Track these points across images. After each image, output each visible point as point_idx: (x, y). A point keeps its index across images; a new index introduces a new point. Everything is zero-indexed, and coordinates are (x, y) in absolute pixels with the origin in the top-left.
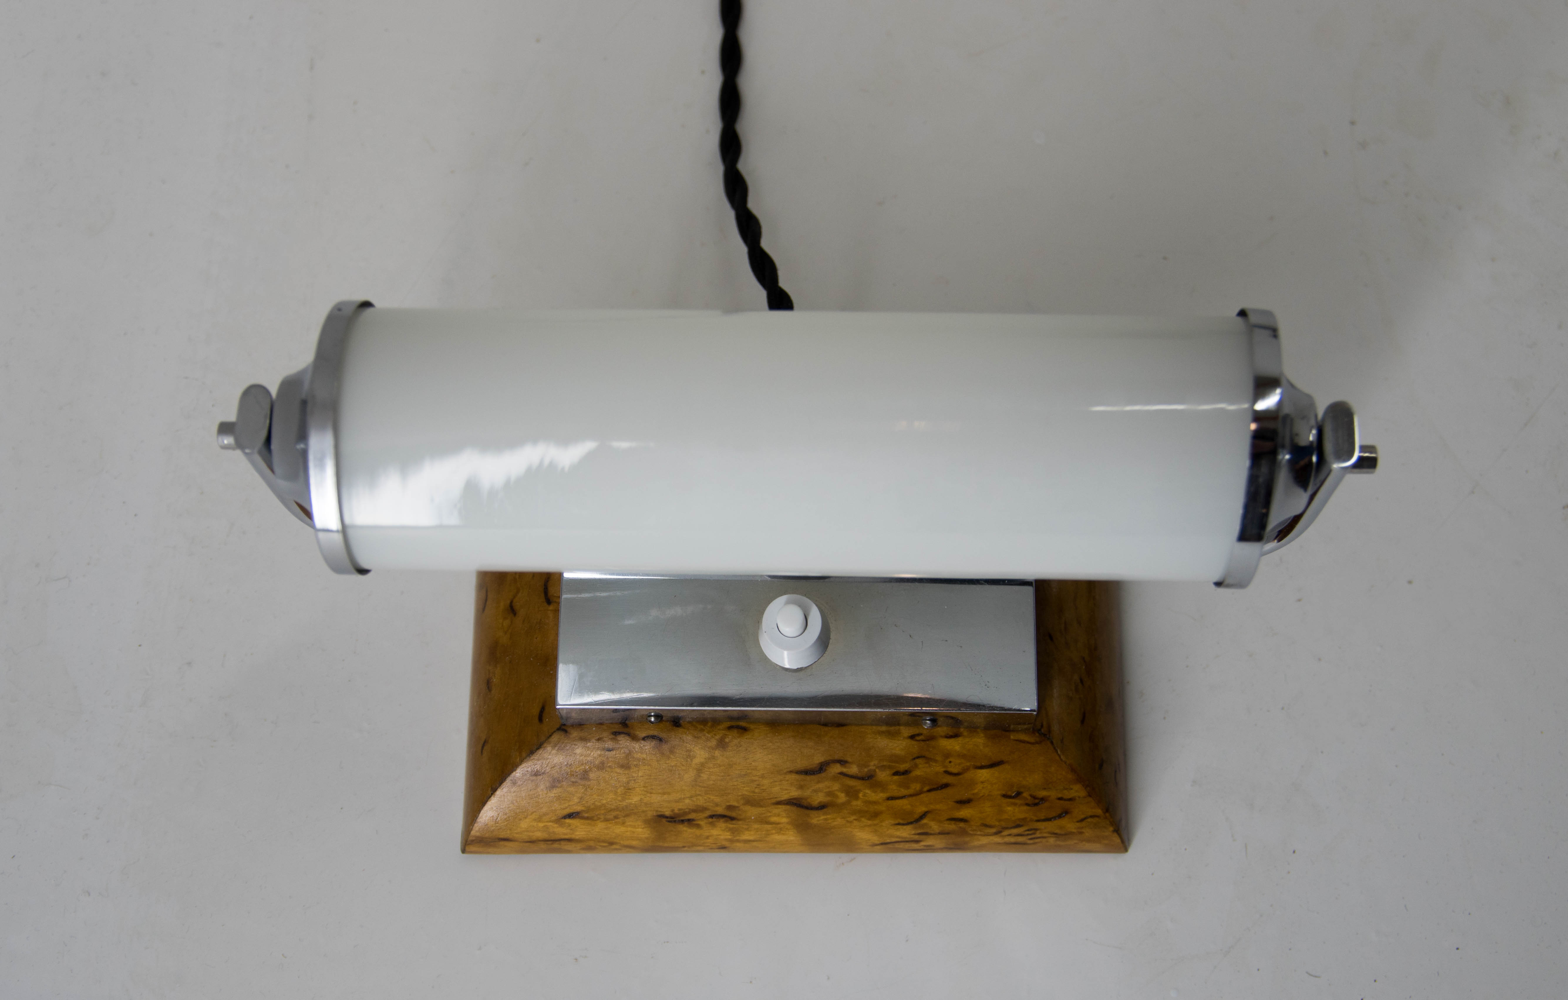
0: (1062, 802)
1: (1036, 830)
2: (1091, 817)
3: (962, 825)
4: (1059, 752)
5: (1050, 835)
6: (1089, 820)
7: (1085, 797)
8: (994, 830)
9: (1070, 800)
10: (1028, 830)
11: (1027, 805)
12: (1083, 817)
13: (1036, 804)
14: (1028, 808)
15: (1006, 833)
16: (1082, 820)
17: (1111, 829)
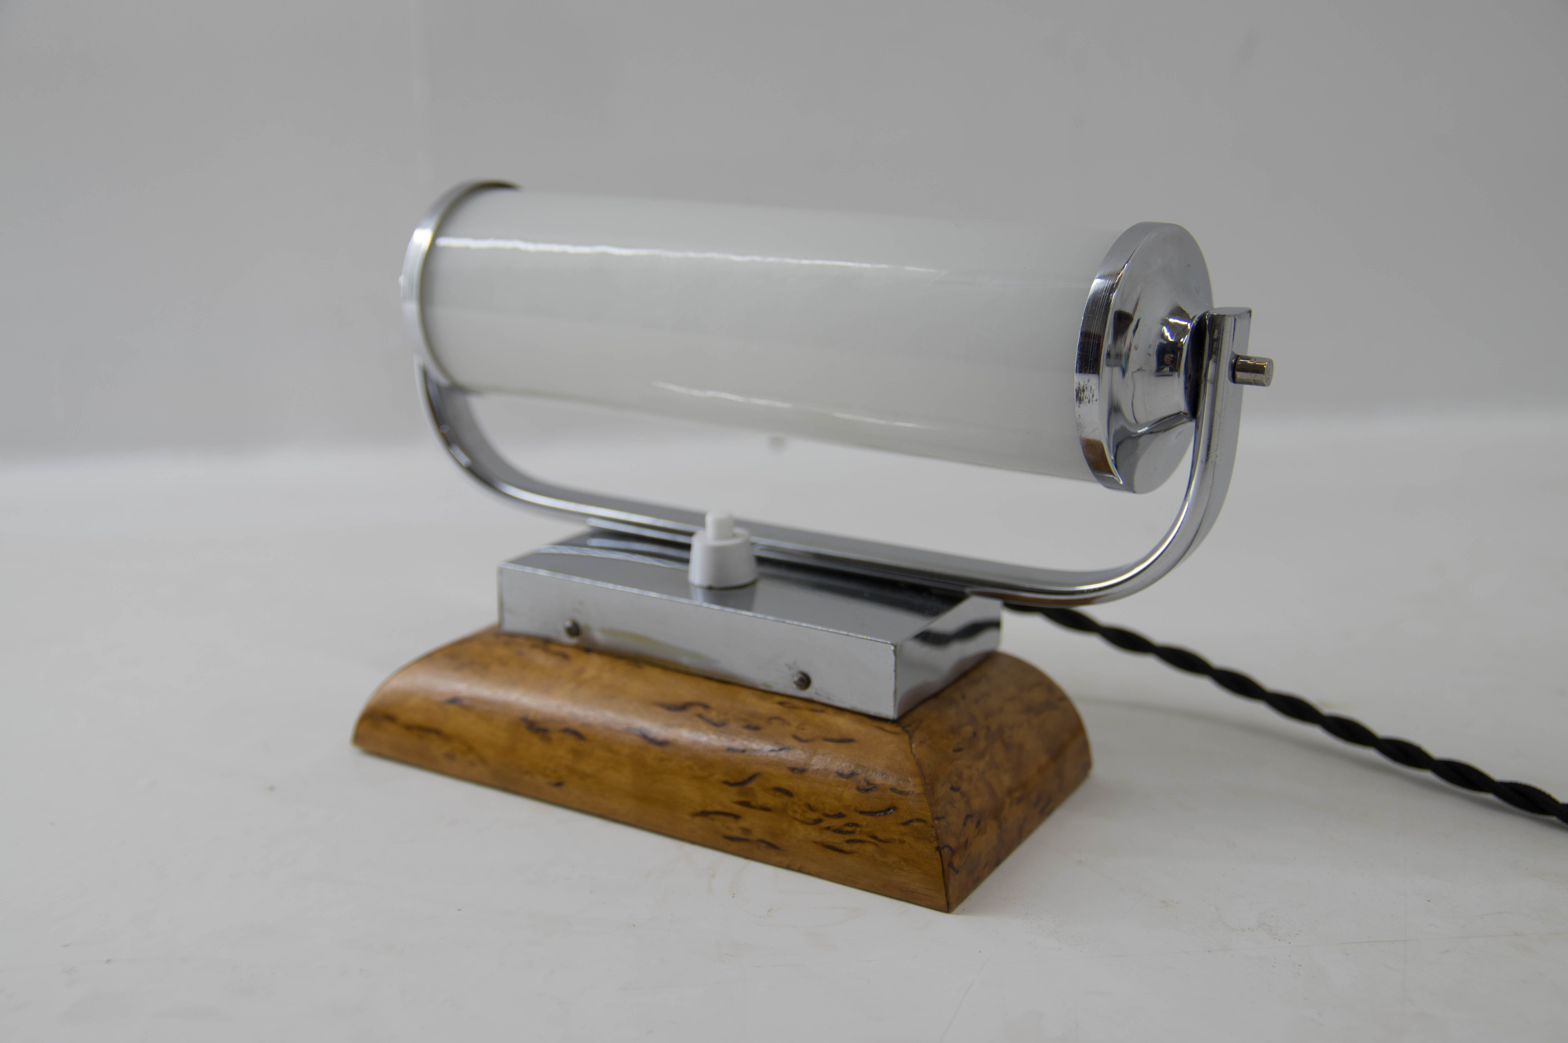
0: (894, 794)
1: (856, 825)
2: (918, 820)
3: (786, 799)
4: (913, 745)
5: (869, 839)
6: (915, 824)
7: (919, 794)
8: (814, 816)
9: (901, 793)
10: (847, 825)
11: (858, 789)
12: (909, 818)
13: (867, 790)
14: (858, 792)
15: (826, 823)
16: (906, 824)
17: (935, 844)
